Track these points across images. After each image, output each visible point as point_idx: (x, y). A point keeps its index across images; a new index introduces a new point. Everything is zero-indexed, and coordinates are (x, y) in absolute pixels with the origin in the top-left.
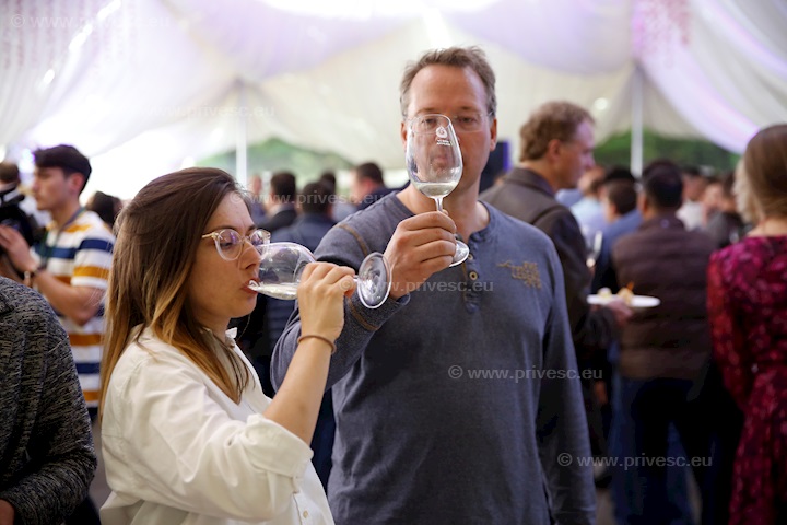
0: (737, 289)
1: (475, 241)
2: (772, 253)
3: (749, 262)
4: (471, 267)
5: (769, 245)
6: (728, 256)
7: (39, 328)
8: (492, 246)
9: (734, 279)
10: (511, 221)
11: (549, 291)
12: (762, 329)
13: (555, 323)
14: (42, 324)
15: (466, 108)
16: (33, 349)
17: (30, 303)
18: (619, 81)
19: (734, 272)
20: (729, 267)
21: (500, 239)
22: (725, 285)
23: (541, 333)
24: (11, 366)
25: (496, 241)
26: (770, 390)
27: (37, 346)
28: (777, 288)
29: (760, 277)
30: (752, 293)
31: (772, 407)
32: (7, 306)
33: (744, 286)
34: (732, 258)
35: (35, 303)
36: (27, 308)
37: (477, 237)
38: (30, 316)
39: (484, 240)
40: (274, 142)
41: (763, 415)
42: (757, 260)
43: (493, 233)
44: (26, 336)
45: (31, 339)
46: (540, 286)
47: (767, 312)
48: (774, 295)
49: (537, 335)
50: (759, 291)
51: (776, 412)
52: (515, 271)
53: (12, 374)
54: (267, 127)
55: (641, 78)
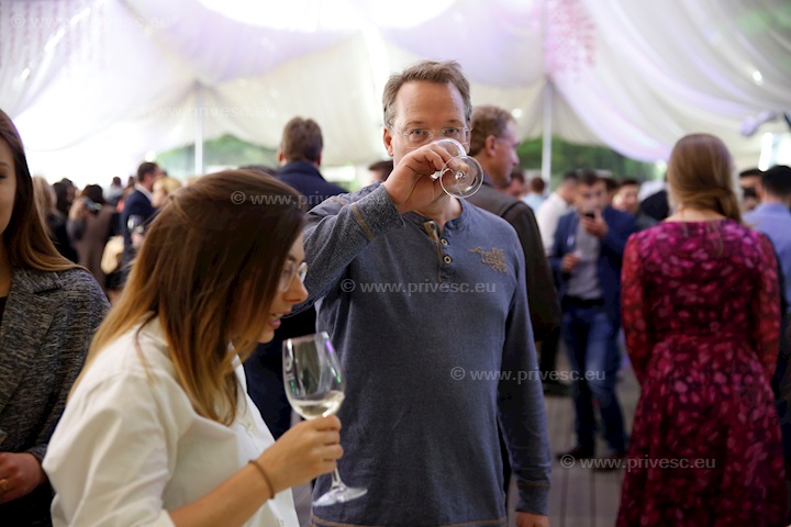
0: (652, 263)
1: (450, 228)
2: (686, 235)
3: (665, 240)
4: (446, 252)
5: (685, 229)
6: (645, 237)
7: (83, 307)
8: (464, 233)
9: (650, 255)
10: (480, 212)
11: (513, 275)
12: (667, 299)
13: (517, 303)
14: (86, 303)
15: (452, 121)
16: (76, 325)
17: (79, 283)
18: (534, 92)
19: (651, 249)
20: (646, 244)
21: (471, 228)
22: (641, 259)
23: (506, 312)
24: (48, 338)
25: (468, 230)
26: (667, 354)
27: (79, 323)
28: (686, 264)
29: (673, 253)
30: (665, 266)
31: (667, 369)
32: (55, 284)
33: (659, 261)
34: (650, 238)
35: (84, 284)
36: (74, 288)
37: (451, 225)
38: (75, 295)
39: (457, 228)
40: (228, 138)
41: (659, 375)
42: (672, 240)
43: (466, 221)
44: (70, 313)
45: (75, 316)
46: (505, 270)
47: (674, 284)
48: (684, 269)
49: (503, 314)
50: (671, 265)
51: (671, 373)
52: (485, 257)
53: (48, 345)
54: (223, 125)
55: (551, 89)
